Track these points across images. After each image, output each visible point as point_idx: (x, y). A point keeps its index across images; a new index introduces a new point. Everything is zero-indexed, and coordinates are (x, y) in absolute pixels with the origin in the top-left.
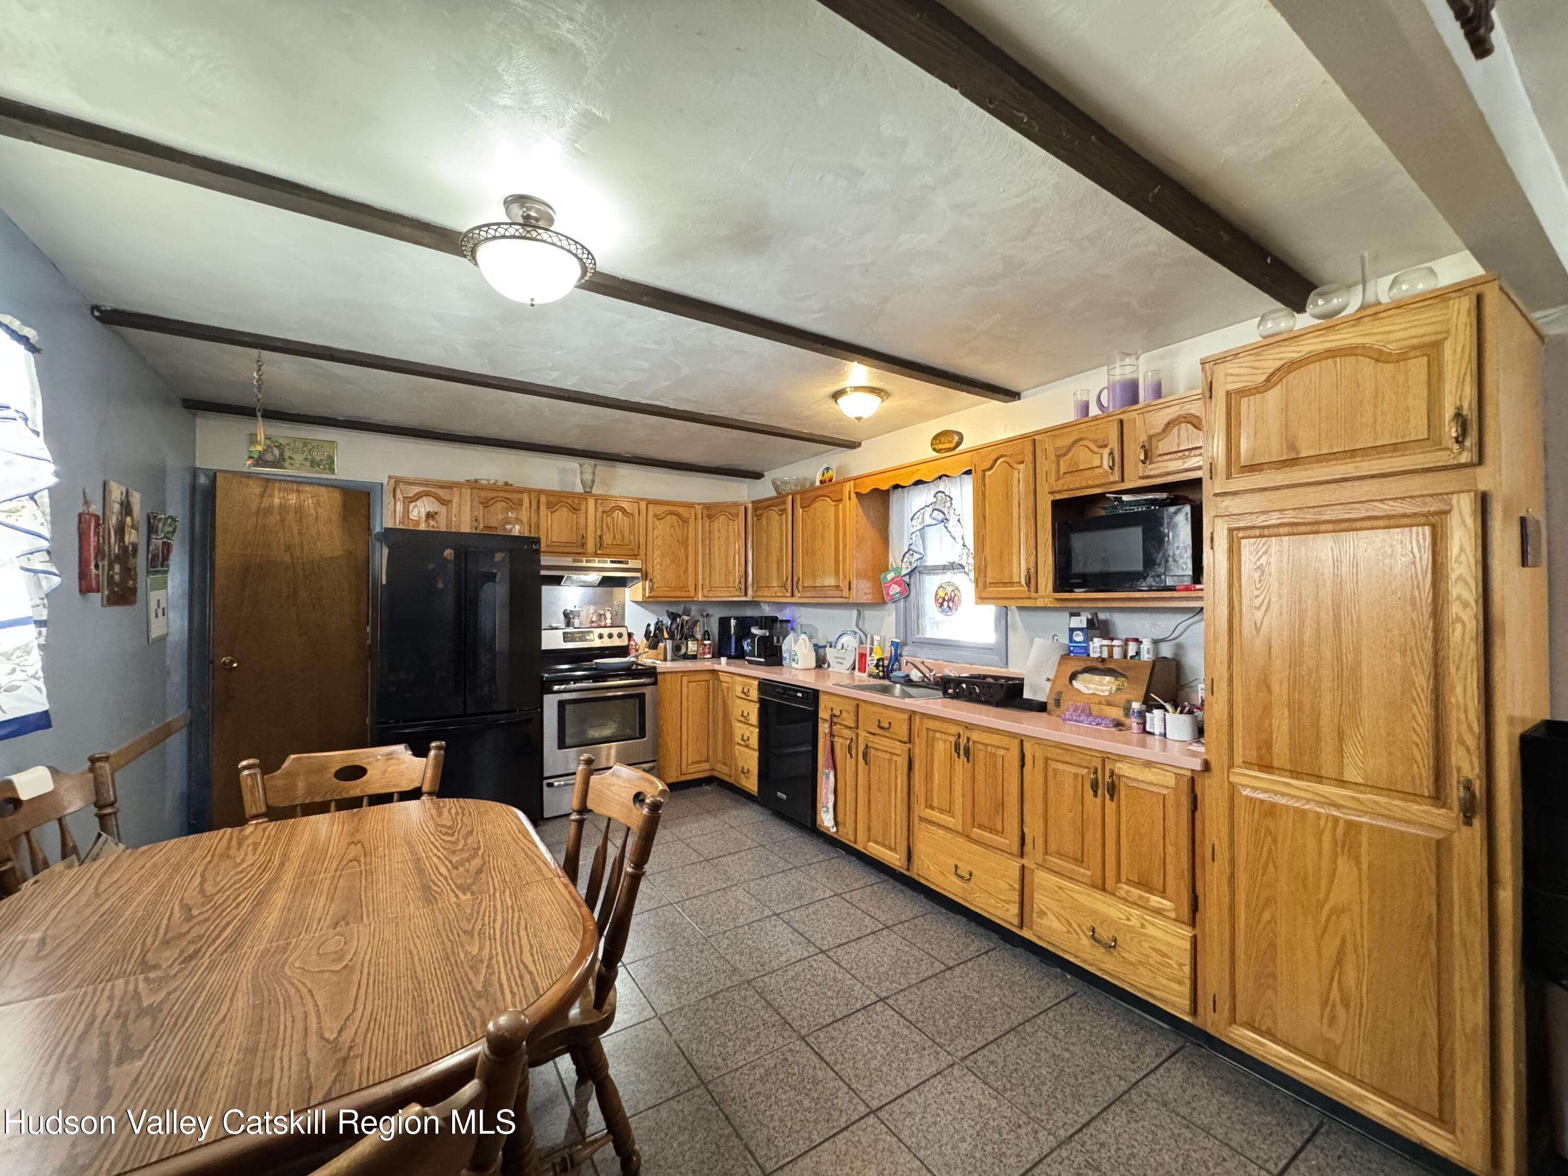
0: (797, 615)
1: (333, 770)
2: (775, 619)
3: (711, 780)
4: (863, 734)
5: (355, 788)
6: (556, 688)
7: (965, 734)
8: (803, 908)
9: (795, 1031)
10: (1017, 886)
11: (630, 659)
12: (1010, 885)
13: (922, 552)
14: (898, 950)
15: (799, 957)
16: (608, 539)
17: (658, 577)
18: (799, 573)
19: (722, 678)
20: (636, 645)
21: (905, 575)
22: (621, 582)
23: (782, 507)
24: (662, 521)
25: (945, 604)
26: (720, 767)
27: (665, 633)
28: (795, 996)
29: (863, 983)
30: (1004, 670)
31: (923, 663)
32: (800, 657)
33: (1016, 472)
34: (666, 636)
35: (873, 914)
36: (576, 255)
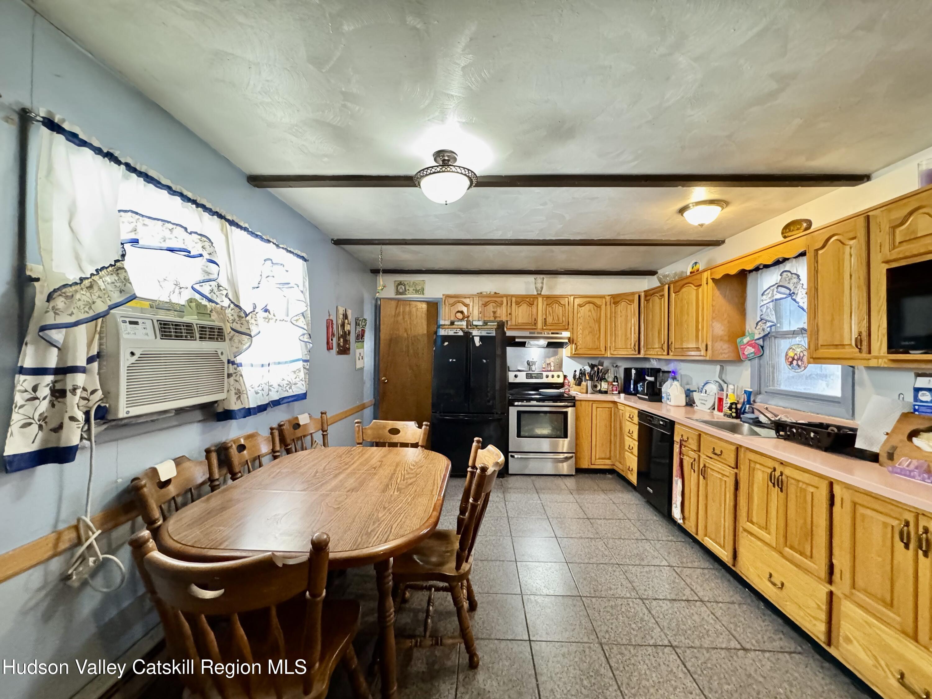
0: (678, 368)
1: (388, 429)
2: (658, 370)
3: (612, 471)
4: (703, 457)
5: (396, 439)
6: (516, 403)
7: (779, 469)
8: (639, 567)
9: (598, 638)
10: (824, 607)
11: (561, 390)
12: (818, 605)
13: (775, 321)
14: (703, 619)
15: (622, 595)
16: (550, 320)
17: (581, 342)
18: (672, 339)
19: (619, 407)
20: (569, 382)
21: (759, 339)
22: (560, 345)
23: (661, 294)
24: (583, 308)
25: (795, 362)
26: (617, 464)
27: (587, 376)
28: (608, 617)
29: (662, 630)
30: (851, 422)
31: (767, 409)
32: (672, 397)
33: (848, 248)
34: (587, 378)
35: (694, 588)
36: (465, 175)
